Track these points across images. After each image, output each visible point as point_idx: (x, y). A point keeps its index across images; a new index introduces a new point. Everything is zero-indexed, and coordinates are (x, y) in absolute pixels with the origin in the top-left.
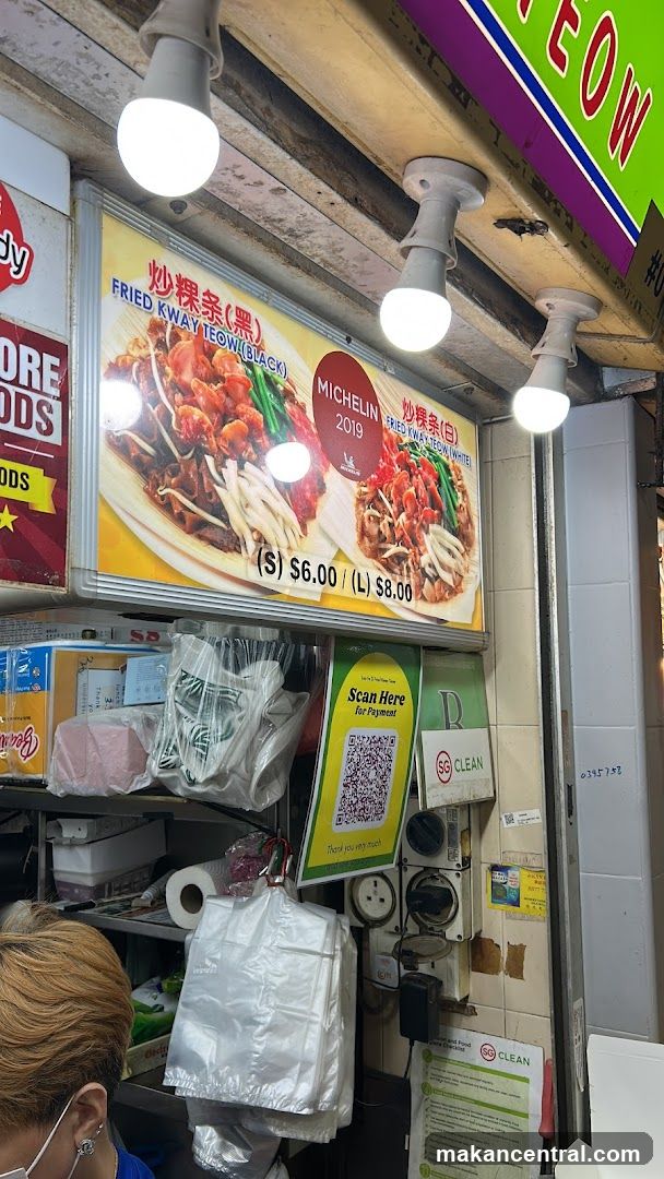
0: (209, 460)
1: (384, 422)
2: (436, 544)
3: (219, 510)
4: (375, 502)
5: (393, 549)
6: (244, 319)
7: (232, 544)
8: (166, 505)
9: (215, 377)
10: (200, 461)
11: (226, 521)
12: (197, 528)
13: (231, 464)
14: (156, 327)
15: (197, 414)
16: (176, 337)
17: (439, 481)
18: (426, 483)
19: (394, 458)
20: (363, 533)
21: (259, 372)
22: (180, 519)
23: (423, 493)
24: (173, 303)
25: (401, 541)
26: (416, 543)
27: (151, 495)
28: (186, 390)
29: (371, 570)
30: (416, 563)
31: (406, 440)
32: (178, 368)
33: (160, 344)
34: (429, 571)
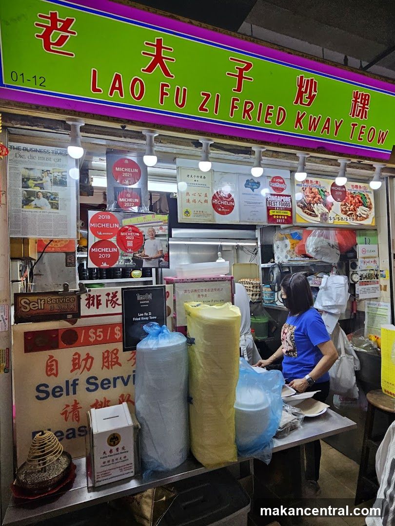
0: (312, 205)
1: (347, 190)
2: (361, 210)
3: (314, 211)
4: (345, 205)
5: (350, 212)
6: (317, 182)
7: (317, 216)
8: (305, 212)
9: (313, 192)
10: (310, 205)
11: (315, 213)
12: (310, 215)
13: (316, 204)
14: (303, 188)
15: (310, 199)
16: (306, 189)
17: (362, 198)
18: (358, 199)
19: (349, 196)
20: (342, 211)
21: (320, 189)
22: (308, 214)
23: (357, 201)
24: (305, 184)
25: (352, 211)
26: (355, 210)
27: (303, 212)
28: (308, 196)
29: (344, 216)
30: (356, 214)
31: (352, 192)
32: (306, 193)
33: (304, 190)
34: (359, 215)
